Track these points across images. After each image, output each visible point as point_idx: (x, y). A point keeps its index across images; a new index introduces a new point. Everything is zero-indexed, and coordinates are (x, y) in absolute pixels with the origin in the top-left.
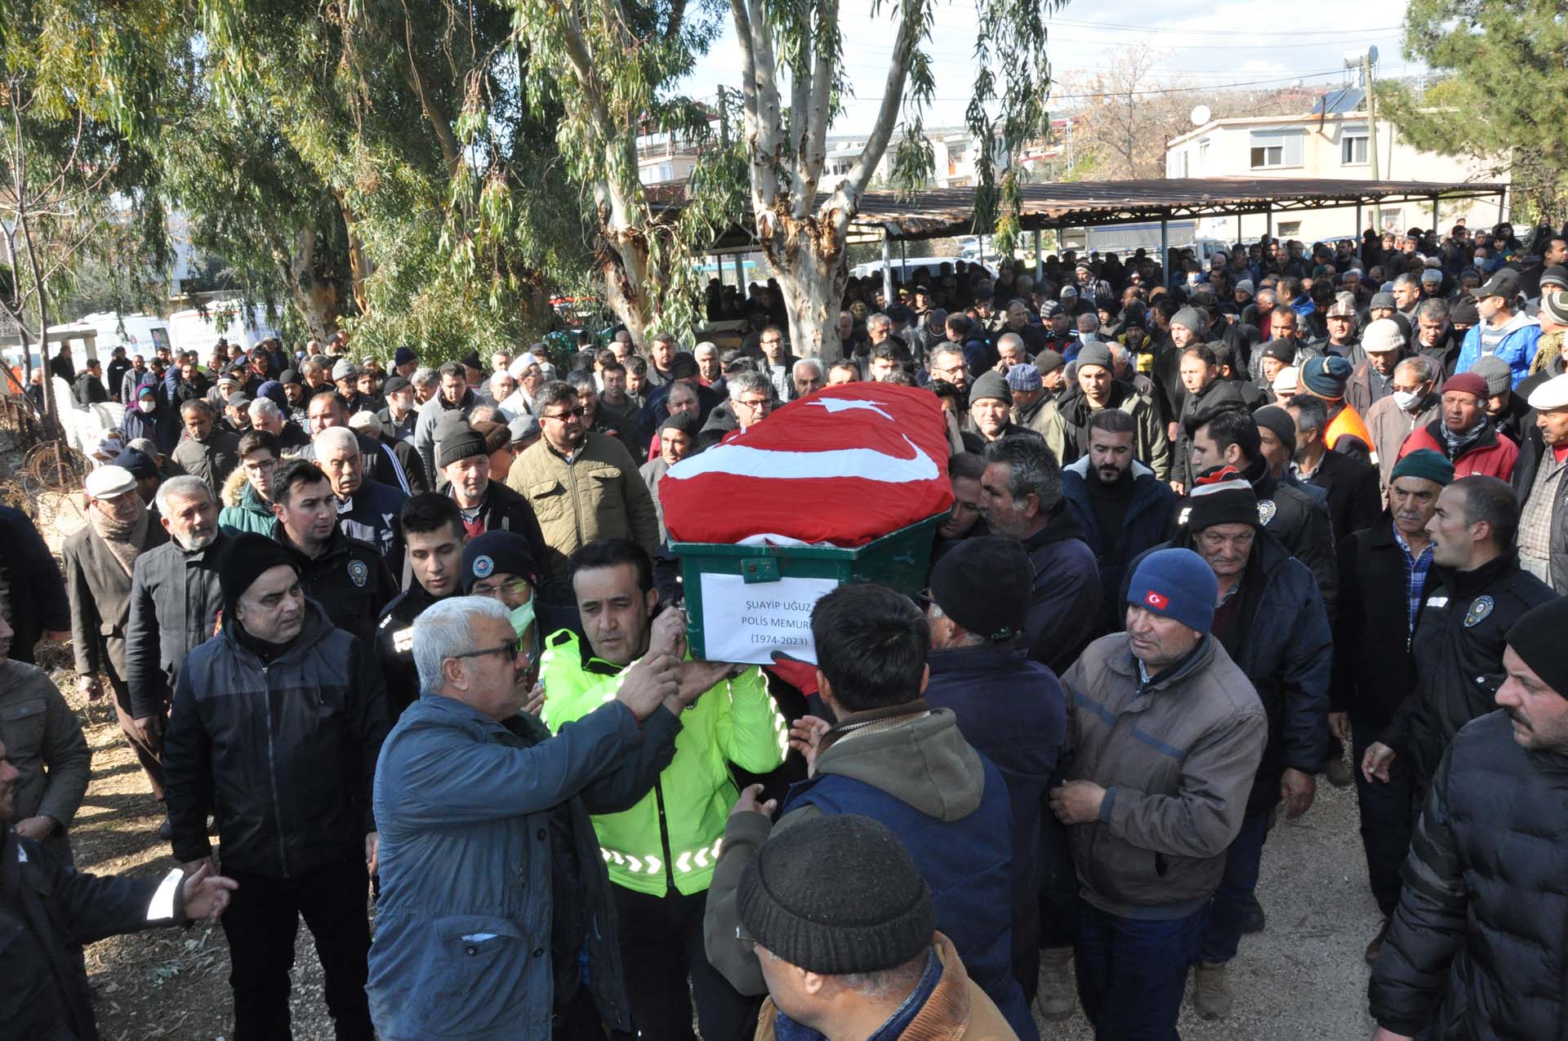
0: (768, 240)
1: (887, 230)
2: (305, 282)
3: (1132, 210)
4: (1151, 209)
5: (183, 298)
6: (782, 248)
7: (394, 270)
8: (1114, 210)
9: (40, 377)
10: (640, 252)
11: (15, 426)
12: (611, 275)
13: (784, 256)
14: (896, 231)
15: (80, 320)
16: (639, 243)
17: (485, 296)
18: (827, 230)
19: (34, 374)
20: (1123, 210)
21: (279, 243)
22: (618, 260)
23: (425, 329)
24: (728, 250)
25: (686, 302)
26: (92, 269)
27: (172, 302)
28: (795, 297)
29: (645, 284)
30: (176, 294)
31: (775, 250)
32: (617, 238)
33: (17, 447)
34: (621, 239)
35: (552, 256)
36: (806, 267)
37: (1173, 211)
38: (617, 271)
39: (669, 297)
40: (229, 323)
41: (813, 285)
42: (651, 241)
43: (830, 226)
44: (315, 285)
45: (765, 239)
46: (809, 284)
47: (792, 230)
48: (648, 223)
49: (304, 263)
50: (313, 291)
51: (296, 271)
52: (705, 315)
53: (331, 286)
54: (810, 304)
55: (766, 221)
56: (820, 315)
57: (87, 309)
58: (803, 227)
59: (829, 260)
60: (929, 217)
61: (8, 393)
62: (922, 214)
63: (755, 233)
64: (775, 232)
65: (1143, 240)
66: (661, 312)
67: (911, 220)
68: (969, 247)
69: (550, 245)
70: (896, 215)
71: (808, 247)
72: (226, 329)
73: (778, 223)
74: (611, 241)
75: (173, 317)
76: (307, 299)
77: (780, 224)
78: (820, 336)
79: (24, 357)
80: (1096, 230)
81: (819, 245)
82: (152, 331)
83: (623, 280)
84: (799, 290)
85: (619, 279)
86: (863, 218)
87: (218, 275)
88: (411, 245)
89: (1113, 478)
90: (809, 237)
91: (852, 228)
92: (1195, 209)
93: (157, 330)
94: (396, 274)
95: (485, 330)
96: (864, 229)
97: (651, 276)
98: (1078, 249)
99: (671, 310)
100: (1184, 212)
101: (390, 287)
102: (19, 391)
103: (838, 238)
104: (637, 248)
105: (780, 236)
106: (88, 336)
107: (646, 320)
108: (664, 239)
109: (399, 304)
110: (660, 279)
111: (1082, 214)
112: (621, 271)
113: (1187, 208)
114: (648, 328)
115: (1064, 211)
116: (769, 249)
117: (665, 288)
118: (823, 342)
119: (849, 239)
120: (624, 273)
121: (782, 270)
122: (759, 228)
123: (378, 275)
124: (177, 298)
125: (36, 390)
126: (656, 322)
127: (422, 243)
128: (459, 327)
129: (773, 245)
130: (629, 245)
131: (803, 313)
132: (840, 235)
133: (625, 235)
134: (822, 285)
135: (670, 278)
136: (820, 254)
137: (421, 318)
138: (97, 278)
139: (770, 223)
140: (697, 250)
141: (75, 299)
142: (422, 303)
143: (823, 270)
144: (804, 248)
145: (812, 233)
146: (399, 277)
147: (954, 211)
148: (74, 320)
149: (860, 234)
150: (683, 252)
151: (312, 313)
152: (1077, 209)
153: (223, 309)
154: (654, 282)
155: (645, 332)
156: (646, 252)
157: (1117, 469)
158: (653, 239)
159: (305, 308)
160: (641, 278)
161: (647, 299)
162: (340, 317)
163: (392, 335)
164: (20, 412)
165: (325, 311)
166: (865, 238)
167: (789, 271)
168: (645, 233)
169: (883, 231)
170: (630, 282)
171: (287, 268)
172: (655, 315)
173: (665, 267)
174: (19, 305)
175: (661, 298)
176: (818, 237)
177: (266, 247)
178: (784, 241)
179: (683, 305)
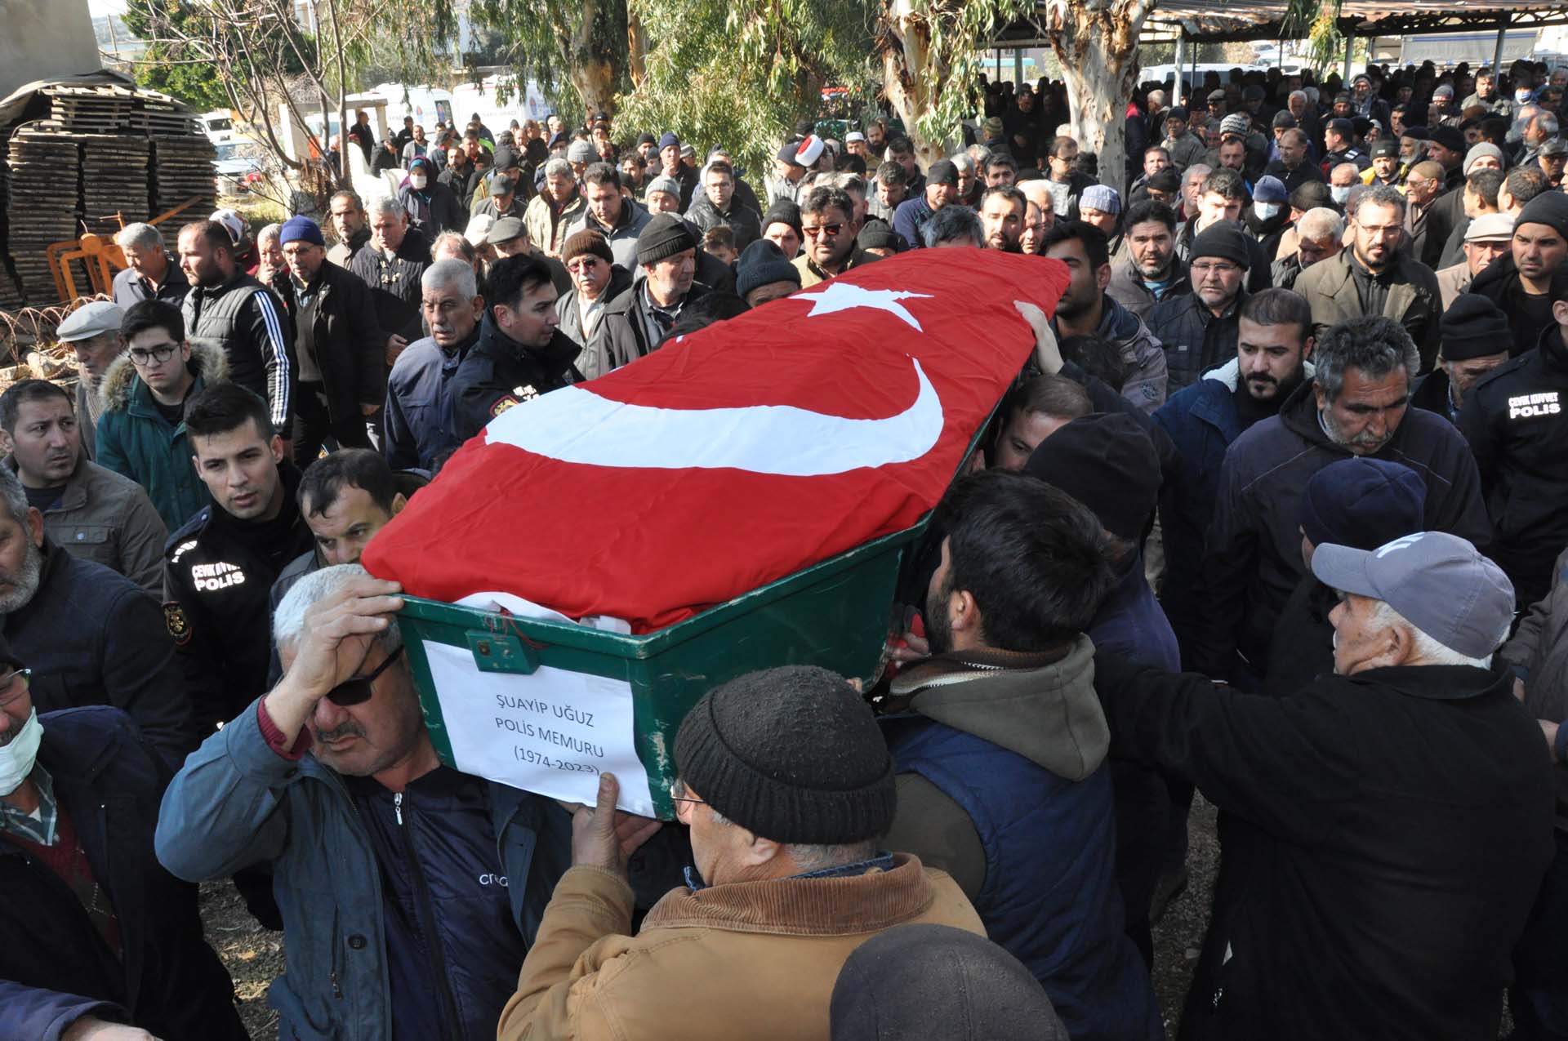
0: (1058, 31)
1: (1184, 29)
2: (583, 57)
3: (1463, 15)
4: (1489, 14)
5: (466, 71)
6: (1071, 41)
7: (675, 46)
8: (1444, 14)
9: (338, 144)
10: (922, 39)
11: (315, 189)
12: (889, 62)
13: (1073, 51)
14: (1193, 29)
15: (372, 90)
16: (921, 29)
17: (762, 81)
18: (1121, 24)
19: (333, 141)
20: (1454, 15)
21: (560, 20)
22: (897, 46)
23: (700, 110)
24: (1009, 43)
25: (963, 95)
26: (384, 40)
27: (455, 75)
28: (1080, 95)
29: (923, 72)
30: (458, 68)
31: (1063, 43)
32: (898, 24)
33: (316, 208)
34: (903, 25)
35: (830, 41)
36: (1094, 63)
37: (1514, 16)
38: (896, 59)
39: (947, 90)
40: (509, 97)
41: (1100, 83)
42: (934, 28)
43: (1125, 19)
44: (591, 62)
45: (1054, 31)
46: (1096, 82)
47: (1084, 22)
48: (932, 9)
49: (583, 39)
50: (590, 68)
51: (574, 48)
52: (982, 110)
53: (608, 63)
54: (1095, 103)
55: (1056, 11)
56: (1104, 116)
57: (378, 79)
58: (1096, 19)
59: (1120, 57)
60: (1232, 16)
61: (310, 158)
62: (1223, 12)
63: (1044, 25)
64: (1066, 24)
65: (1469, 52)
66: (937, 103)
67: (1212, 18)
68: (1265, 55)
69: (829, 27)
70: (1195, 12)
71: (1099, 41)
72: (506, 103)
73: (1069, 14)
74: (892, 27)
75: (457, 89)
76: (584, 75)
77: (1072, 15)
78: (1102, 138)
79: (324, 122)
80: (1415, 40)
81: (1110, 39)
82: (437, 103)
83: (902, 67)
84: (1086, 86)
85: (897, 67)
86: (1159, 14)
87: (498, 50)
88: (691, 23)
89: (1266, 393)
90: (1102, 31)
91: (1147, 25)
92: (1542, 14)
93: (441, 102)
94: (676, 51)
95: (757, 114)
96: (1159, 26)
97: (930, 65)
98: (1390, 61)
99: (947, 102)
100: (1529, 18)
101: (671, 63)
102: (319, 155)
103: (1131, 34)
104: (919, 35)
105: (1070, 28)
106: (380, 105)
107: (922, 110)
108: (947, 25)
109: (678, 81)
110: (939, 69)
111: (1406, 19)
112: (900, 59)
113: (1532, 12)
114: (922, 119)
115: (1386, 14)
116: (1058, 42)
117: (944, 79)
118: (1105, 144)
119: (1143, 37)
120: (903, 60)
121: (1069, 65)
122: (1049, 18)
123: (659, 52)
124: (459, 72)
125: (335, 157)
126: (931, 112)
127: (703, 20)
128: (732, 108)
129: (1063, 39)
130: (912, 32)
131: (1087, 112)
132: (1135, 30)
133: (908, 20)
134: (1110, 85)
135: (950, 68)
136: (1111, 50)
137: (696, 99)
138: (387, 49)
139: (1061, 13)
140: (980, 41)
141: (367, 70)
142: (700, 82)
143: (1113, 67)
144: (1094, 43)
145: (1105, 27)
146: (679, 54)
147: (1259, 11)
148: (367, 90)
149: (1153, 31)
150: (966, 41)
151: (588, 90)
152: (1400, 13)
153: (503, 84)
154: (933, 71)
155: (918, 123)
156: (928, 39)
157: (1274, 380)
158: (937, 26)
159: (581, 85)
160: (919, 67)
161: (924, 88)
162: (617, 95)
163: (667, 115)
164: (319, 174)
165: (600, 88)
166: (1159, 37)
167: (1076, 67)
168: (929, 20)
169: (1178, 29)
170: (909, 70)
171: (567, 43)
172: (930, 106)
173: (945, 57)
174: (320, 72)
175: (939, 89)
176: (1111, 31)
177: (546, 21)
178: (1073, 34)
179: (960, 98)
